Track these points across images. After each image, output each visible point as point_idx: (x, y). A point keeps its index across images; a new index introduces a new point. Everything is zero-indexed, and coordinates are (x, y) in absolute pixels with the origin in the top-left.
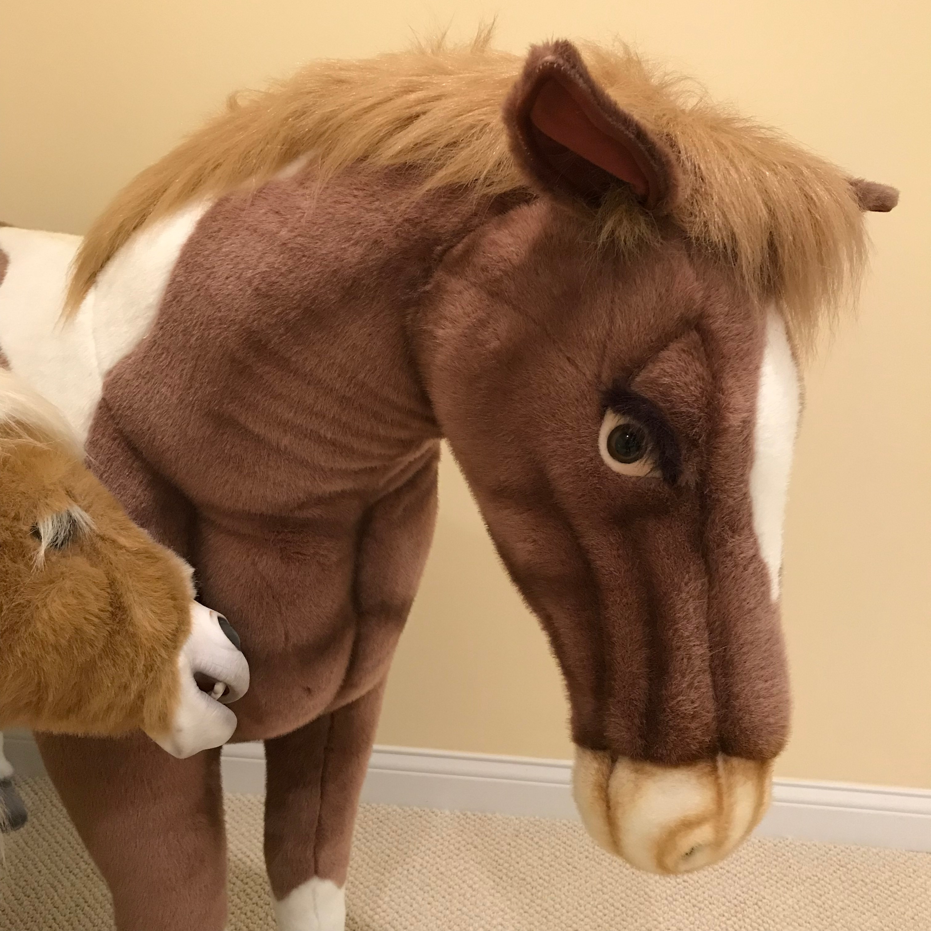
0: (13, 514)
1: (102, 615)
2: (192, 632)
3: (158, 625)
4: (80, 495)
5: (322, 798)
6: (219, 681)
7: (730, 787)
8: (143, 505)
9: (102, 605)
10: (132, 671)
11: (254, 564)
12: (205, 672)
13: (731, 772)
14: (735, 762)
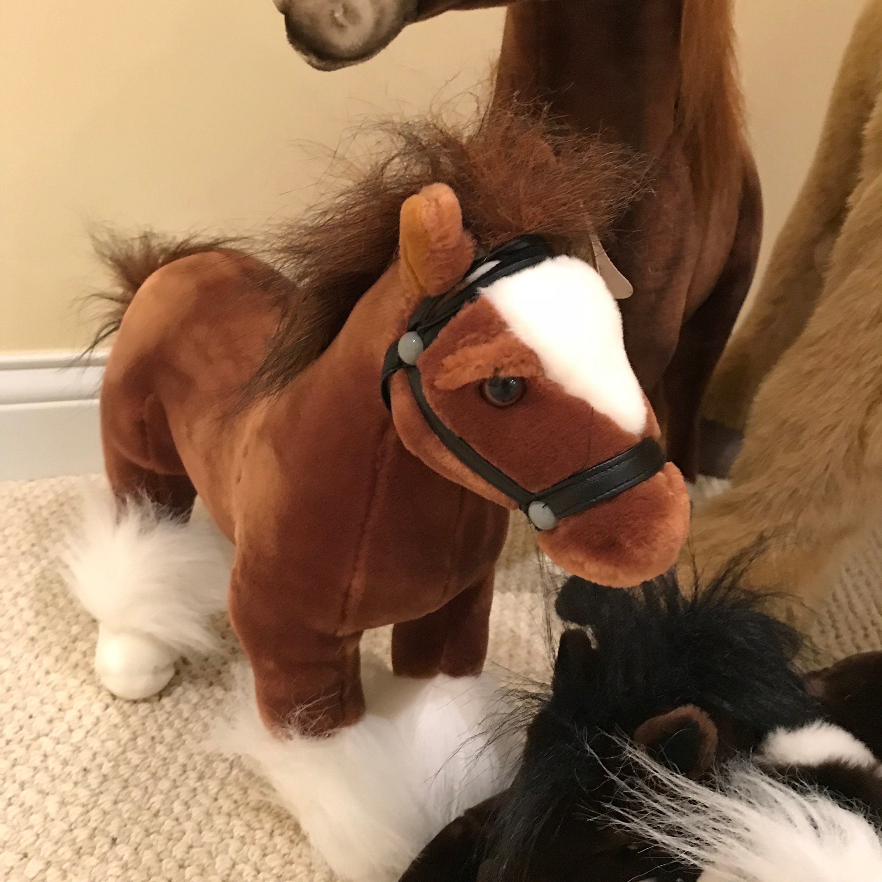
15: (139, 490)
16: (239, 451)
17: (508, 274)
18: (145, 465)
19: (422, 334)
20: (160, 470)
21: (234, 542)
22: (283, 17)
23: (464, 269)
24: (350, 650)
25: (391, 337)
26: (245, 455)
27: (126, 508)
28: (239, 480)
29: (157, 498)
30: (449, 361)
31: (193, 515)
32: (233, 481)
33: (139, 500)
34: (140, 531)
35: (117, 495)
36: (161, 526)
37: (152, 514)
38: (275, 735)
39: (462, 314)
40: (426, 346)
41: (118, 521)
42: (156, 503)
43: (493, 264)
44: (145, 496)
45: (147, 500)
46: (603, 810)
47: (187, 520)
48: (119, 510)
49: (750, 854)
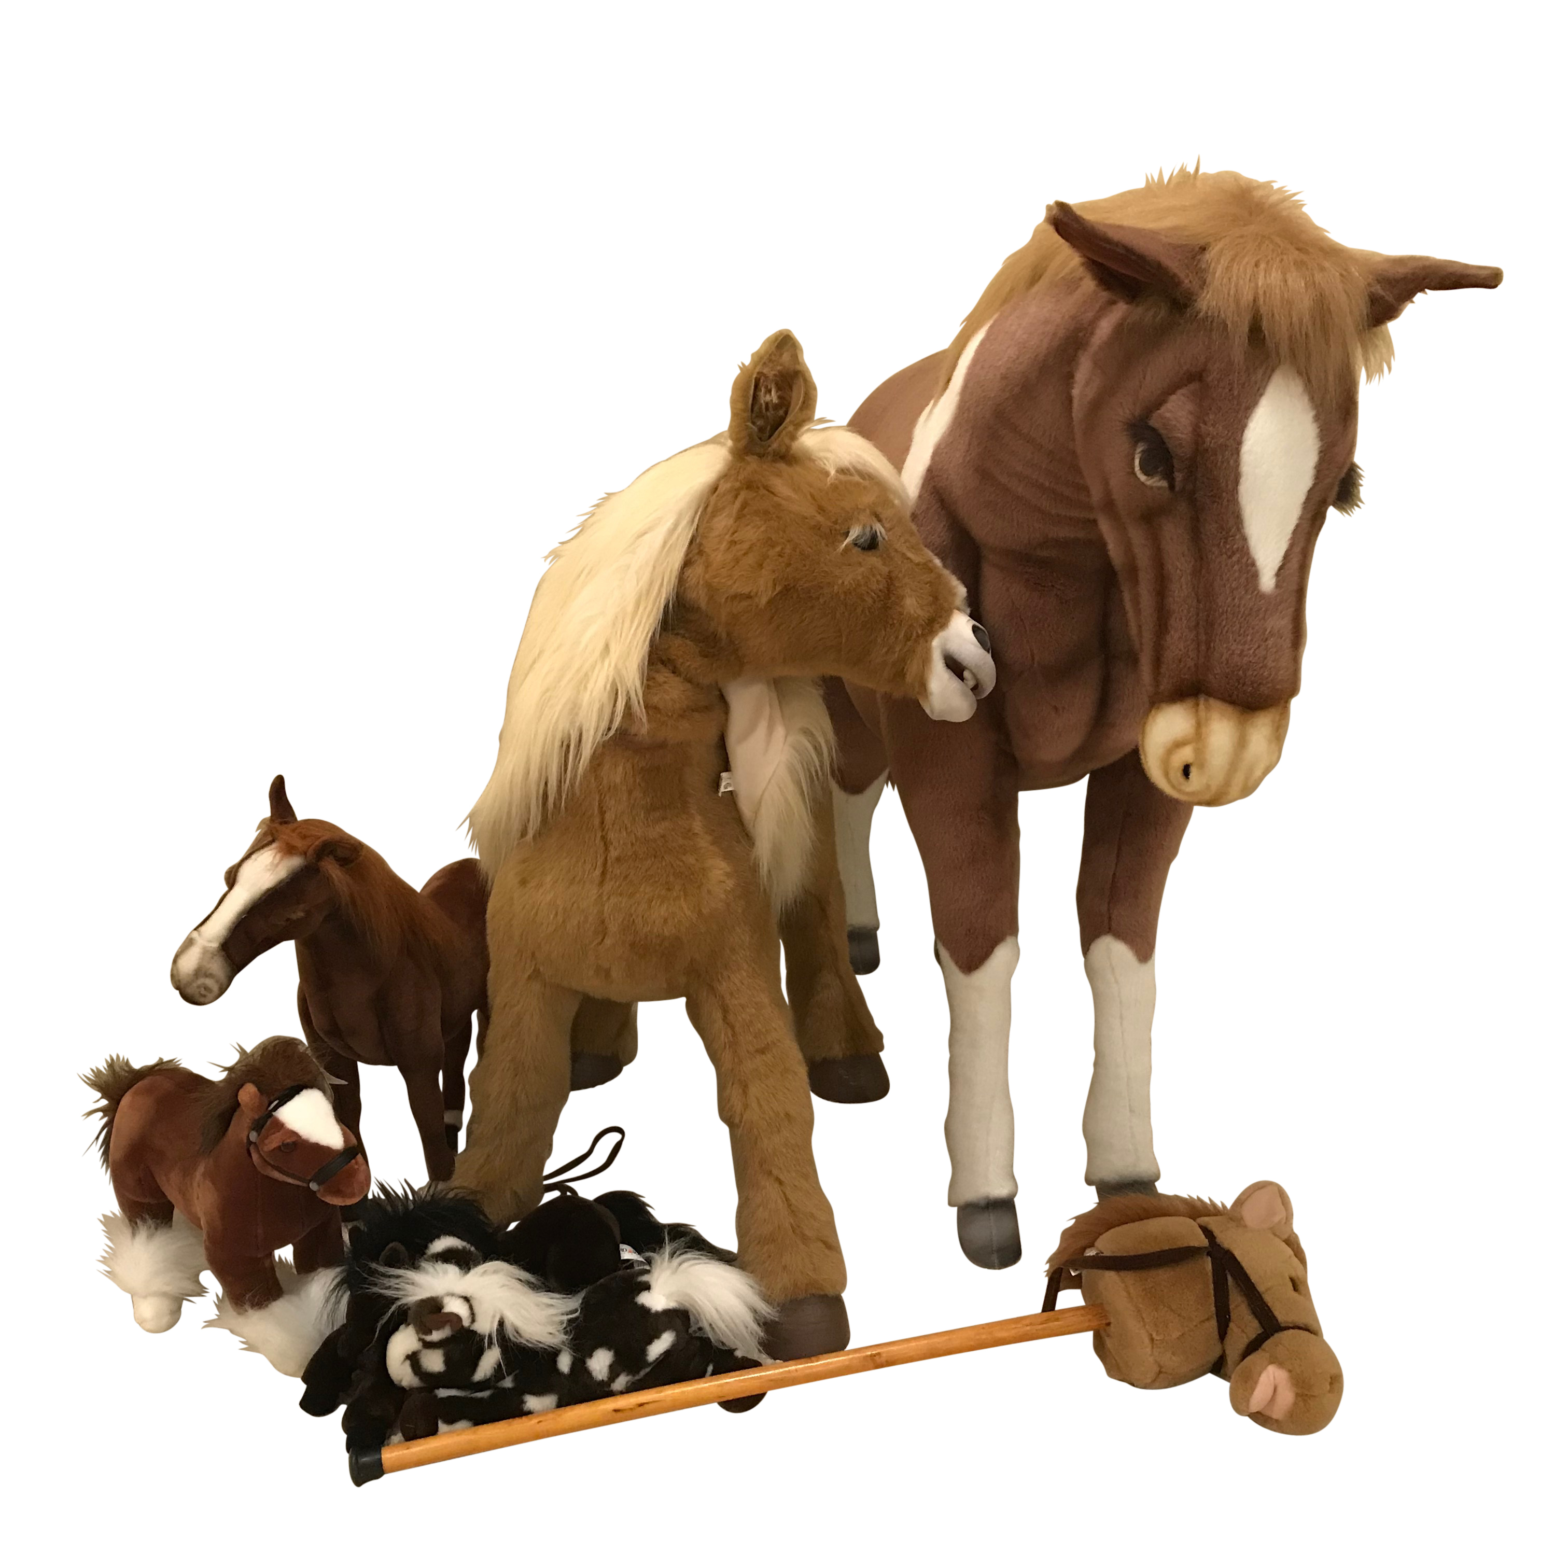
0: (834, 520)
1: (880, 594)
2: (949, 627)
3: (919, 612)
4: (886, 519)
5: (1118, 856)
6: (967, 668)
7: (1207, 719)
8: (945, 543)
9: (881, 587)
10: (897, 638)
11: (1008, 590)
12: (956, 657)
13: (1208, 709)
14: (1212, 701)
15: (143, 1215)
16: (195, 1185)
17: (283, 1105)
18: (146, 1200)
19: (257, 1131)
20: (153, 1201)
21: (201, 1228)
22: (178, 992)
23: (266, 1107)
24: (267, 1264)
25: (247, 1133)
26: (199, 1186)
27: (138, 1227)
28: (198, 1198)
29: (154, 1217)
30: (266, 1141)
31: (174, 1224)
32: (195, 1198)
33: (144, 1220)
34: (148, 1237)
35: (130, 1221)
36: (159, 1232)
37: (153, 1226)
38: (239, 1314)
39: (268, 1123)
40: (259, 1135)
41: (134, 1234)
42: (154, 1220)
43: (276, 1102)
44: (147, 1217)
45: (150, 1222)
46: (362, 1288)
47: (171, 1226)
48: (133, 1228)
49: (416, 1288)
